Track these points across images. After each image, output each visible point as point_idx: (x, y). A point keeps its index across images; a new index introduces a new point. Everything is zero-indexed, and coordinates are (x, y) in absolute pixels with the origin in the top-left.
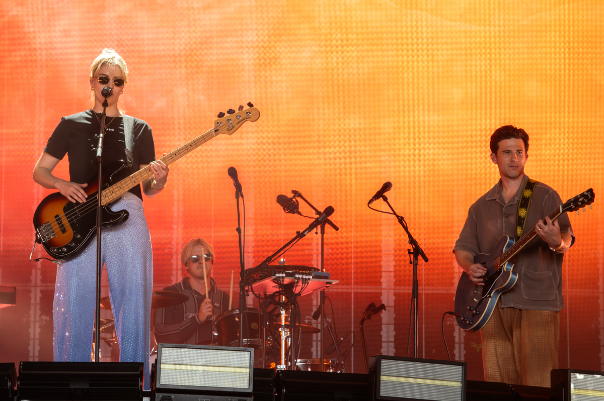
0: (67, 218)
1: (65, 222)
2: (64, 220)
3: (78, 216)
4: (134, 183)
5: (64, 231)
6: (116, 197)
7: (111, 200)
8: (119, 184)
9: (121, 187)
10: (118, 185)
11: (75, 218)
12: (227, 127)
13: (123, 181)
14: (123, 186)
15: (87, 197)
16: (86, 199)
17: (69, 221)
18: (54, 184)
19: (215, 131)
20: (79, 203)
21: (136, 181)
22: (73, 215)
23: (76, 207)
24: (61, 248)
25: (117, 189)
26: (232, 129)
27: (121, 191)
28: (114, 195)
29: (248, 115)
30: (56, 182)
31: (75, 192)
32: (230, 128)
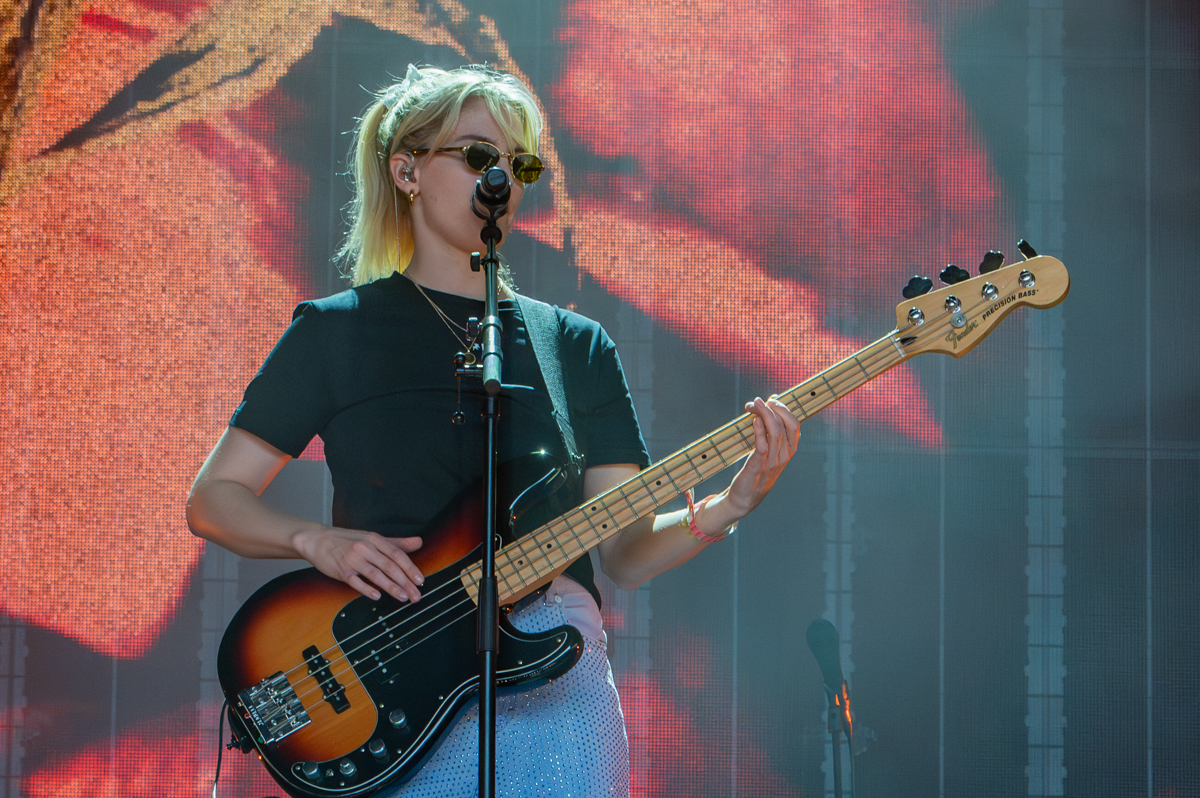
0: (352, 658)
1: (344, 671)
2: (337, 666)
3: (393, 650)
4: (600, 529)
5: (340, 703)
6: (535, 578)
7: (516, 590)
8: (543, 534)
9: (553, 543)
10: (540, 539)
11: (383, 656)
12: (949, 327)
13: (557, 525)
14: (562, 539)
15: (420, 580)
16: (419, 587)
17: (359, 670)
18: (291, 537)
19: (903, 341)
20: (396, 603)
21: (609, 523)
22: (374, 646)
23: (381, 619)
24: (335, 765)
25: (537, 552)
26: (965, 333)
27: (552, 557)
28: (526, 572)
29: (1025, 284)
30: (299, 532)
31: (381, 561)
32: (958, 332)
